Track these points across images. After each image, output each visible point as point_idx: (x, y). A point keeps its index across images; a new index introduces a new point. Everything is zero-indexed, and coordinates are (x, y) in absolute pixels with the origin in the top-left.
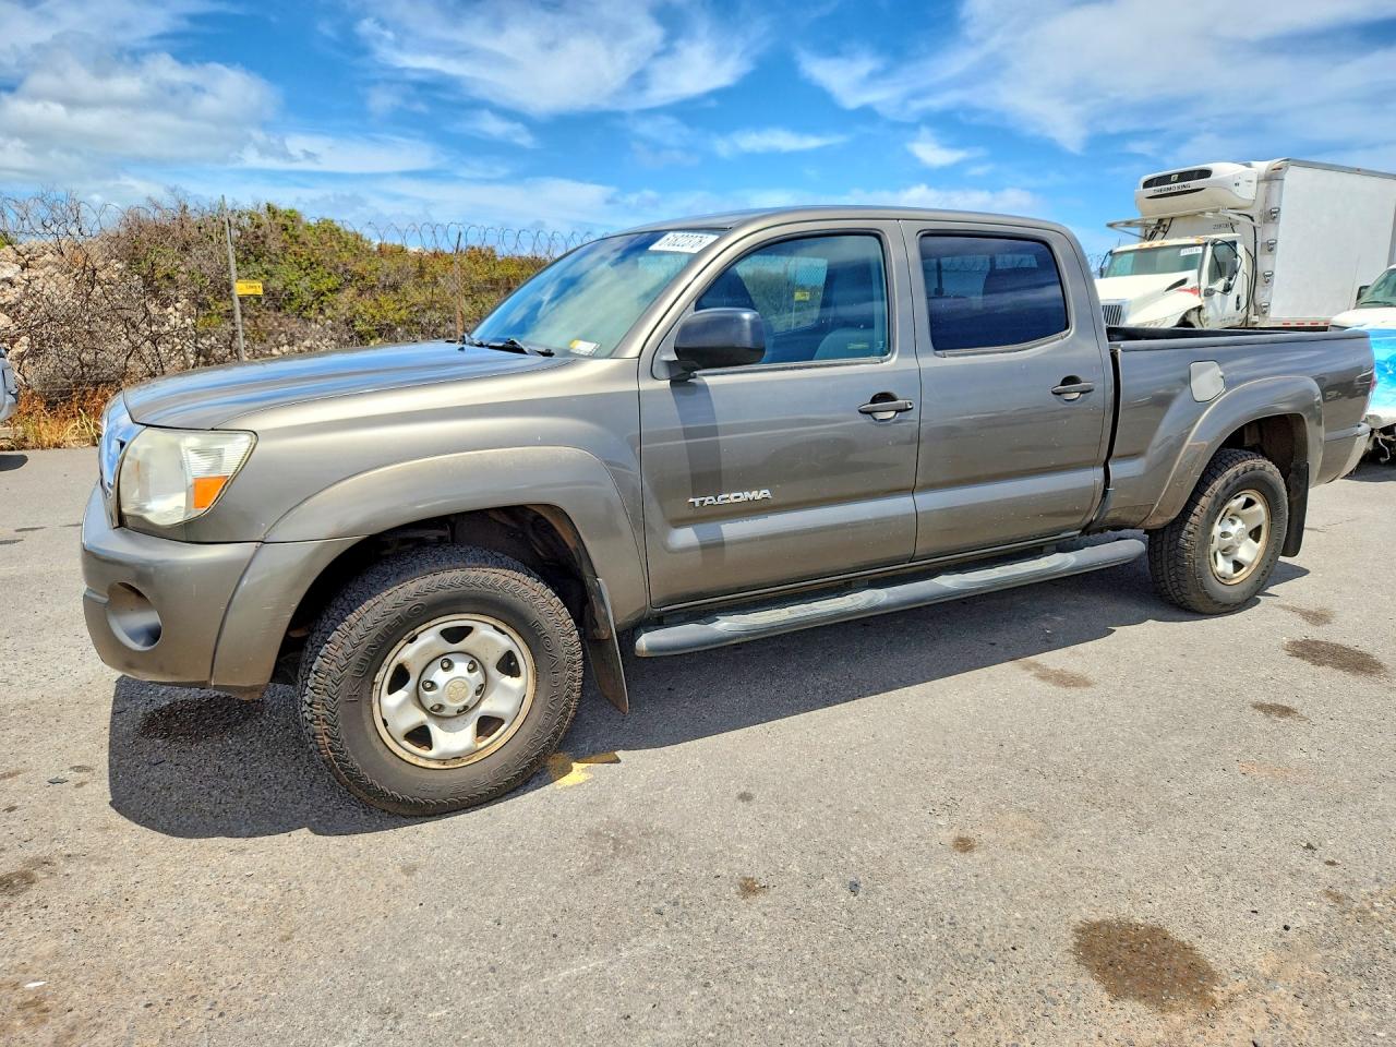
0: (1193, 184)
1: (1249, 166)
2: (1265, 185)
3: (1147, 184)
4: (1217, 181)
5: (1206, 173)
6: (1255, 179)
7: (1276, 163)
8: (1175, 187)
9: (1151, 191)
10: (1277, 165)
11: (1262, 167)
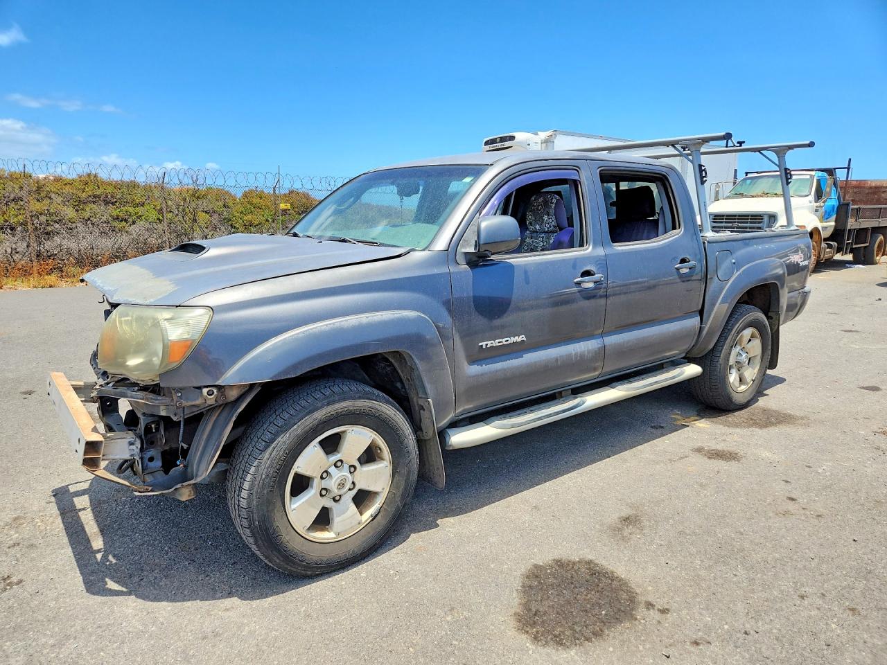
0: (507, 144)
1: (536, 134)
2: (544, 145)
3: (487, 143)
4: (518, 142)
5: (512, 138)
6: (540, 142)
7: (548, 133)
8: (499, 145)
9: (488, 147)
10: (550, 134)
11: (543, 135)
